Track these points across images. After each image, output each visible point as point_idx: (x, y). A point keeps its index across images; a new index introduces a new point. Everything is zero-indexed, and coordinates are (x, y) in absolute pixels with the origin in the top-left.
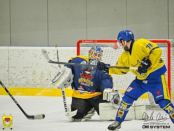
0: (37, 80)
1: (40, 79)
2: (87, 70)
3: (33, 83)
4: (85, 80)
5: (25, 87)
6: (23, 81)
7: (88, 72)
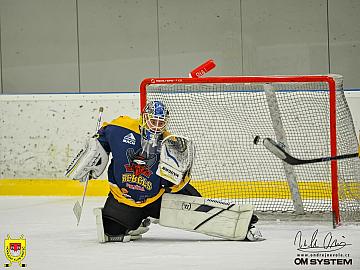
0: (58, 164)
1: (63, 160)
2: (138, 157)
3: (51, 170)
4: (134, 179)
5: (33, 178)
6: (30, 166)
7: (140, 162)
